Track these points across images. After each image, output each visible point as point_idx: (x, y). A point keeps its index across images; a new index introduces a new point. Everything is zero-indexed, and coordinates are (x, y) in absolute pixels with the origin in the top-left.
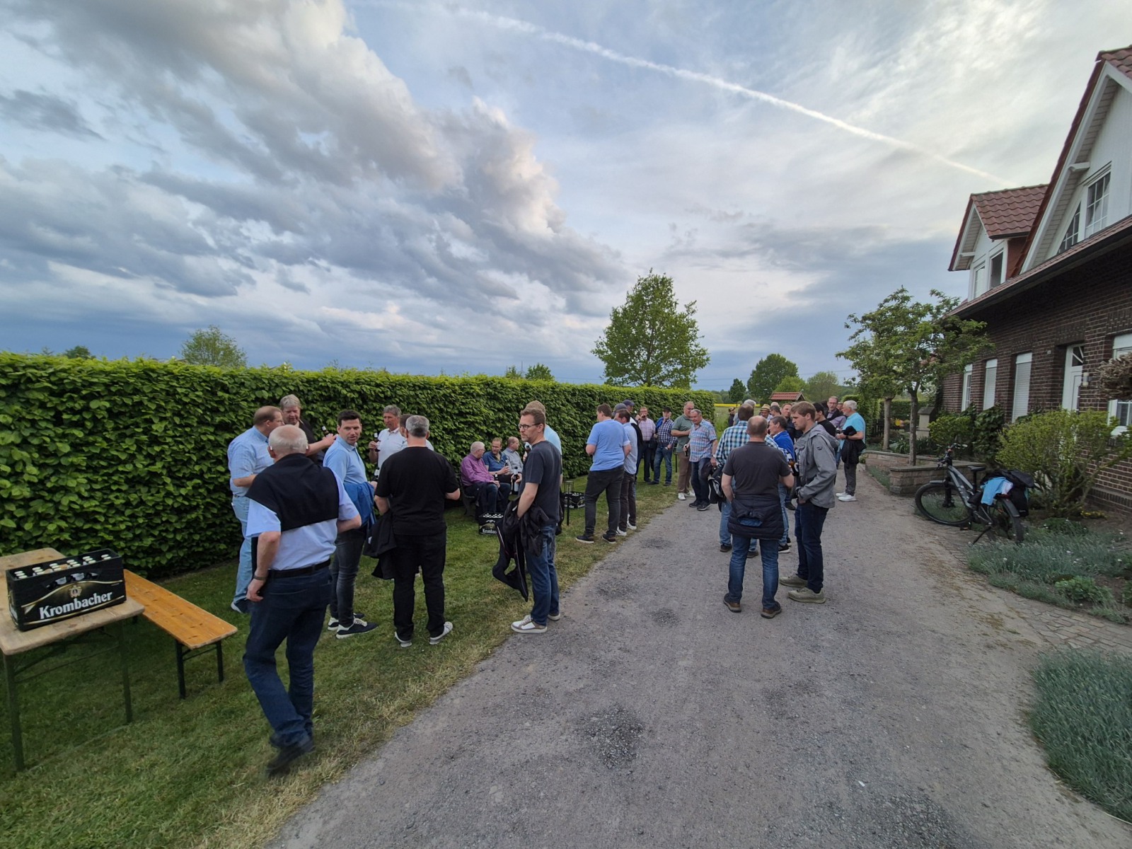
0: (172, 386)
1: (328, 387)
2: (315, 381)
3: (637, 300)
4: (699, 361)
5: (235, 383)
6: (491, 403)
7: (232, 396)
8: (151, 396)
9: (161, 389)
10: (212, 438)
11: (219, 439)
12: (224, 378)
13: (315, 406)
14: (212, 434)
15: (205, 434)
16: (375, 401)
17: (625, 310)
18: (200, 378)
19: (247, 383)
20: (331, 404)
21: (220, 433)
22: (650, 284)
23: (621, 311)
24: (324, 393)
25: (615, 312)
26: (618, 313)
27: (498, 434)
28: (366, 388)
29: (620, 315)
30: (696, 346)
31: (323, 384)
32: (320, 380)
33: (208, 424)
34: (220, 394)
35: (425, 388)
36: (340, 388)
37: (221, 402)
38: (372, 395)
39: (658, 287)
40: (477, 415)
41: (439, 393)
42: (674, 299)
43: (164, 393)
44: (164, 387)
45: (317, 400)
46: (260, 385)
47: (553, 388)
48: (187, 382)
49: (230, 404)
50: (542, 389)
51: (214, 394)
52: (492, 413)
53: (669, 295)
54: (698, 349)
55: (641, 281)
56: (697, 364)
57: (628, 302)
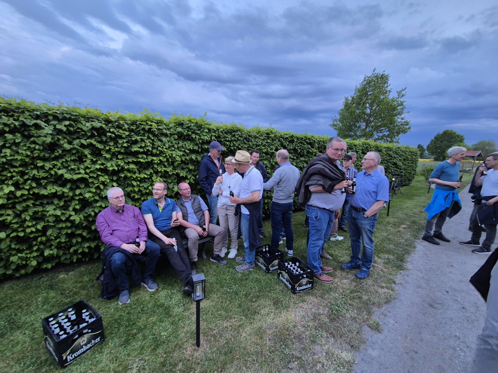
3: (362, 91)
6: (183, 144)
17: (353, 98)
23: (350, 99)
26: (349, 100)
30: (402, 119)
39: (378, 81)
53: (386, 86)
54: (404, 121)
55: (367, 78)
56: (400, 131)
57: (356, 94)
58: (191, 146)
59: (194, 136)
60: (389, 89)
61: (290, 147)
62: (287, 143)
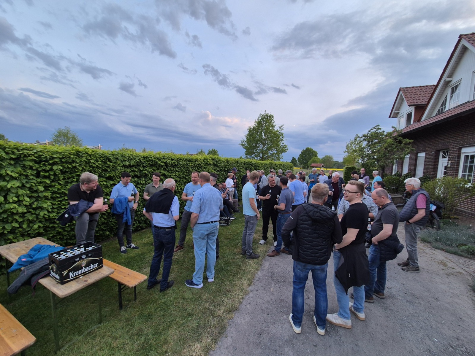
0: (88, 159)
1: (152, 160)
2: (147, 157)
3: (259, 123)
4: (283, 150)
5: (114, 158)
6: (215, 168)
7: (113, 164)
8: (80, 164)
9: (84, 161)
10: (105, 183)
11: (108, 184)
12: (110, 156)
13: (147, 169)
14: (105, 181)
15: (102, 182)
16: (171, 167)
17: (254, 127)
18: (100, 155)
19: (120, 158)
20: (153, 168)
21: (108, 181)
22: (265, 117)
23: (252, 128)
24: (151, 163)
25: (250, 128)
28: (168, 161)
29: (252, 130)
30: (283, 144)
31: (151, 159)
32: (149, 157)
33: (103, 177)
34: (108, 163)
35: (190, 161)
36: (157, 161)
37: (108, 167)
38: (170, 164)
39: (268, 118)
41: (196, 163)
42: (274, 124)
43: (85, 162)
44: (85, 160)
45: (147, 166)
46: (125, 159)
47: (237, 161)
48: (94, 157)
49: (113, 168)
50: (233, 162)
51: (106, 163)
53: (272, 122)
54: (284, 145)
55: (261, 116)
56: (283, 151)
57: (255, 124)
58: (218, 169)
59: (218, 164)
61: (245, 167)
62: (243, 165)
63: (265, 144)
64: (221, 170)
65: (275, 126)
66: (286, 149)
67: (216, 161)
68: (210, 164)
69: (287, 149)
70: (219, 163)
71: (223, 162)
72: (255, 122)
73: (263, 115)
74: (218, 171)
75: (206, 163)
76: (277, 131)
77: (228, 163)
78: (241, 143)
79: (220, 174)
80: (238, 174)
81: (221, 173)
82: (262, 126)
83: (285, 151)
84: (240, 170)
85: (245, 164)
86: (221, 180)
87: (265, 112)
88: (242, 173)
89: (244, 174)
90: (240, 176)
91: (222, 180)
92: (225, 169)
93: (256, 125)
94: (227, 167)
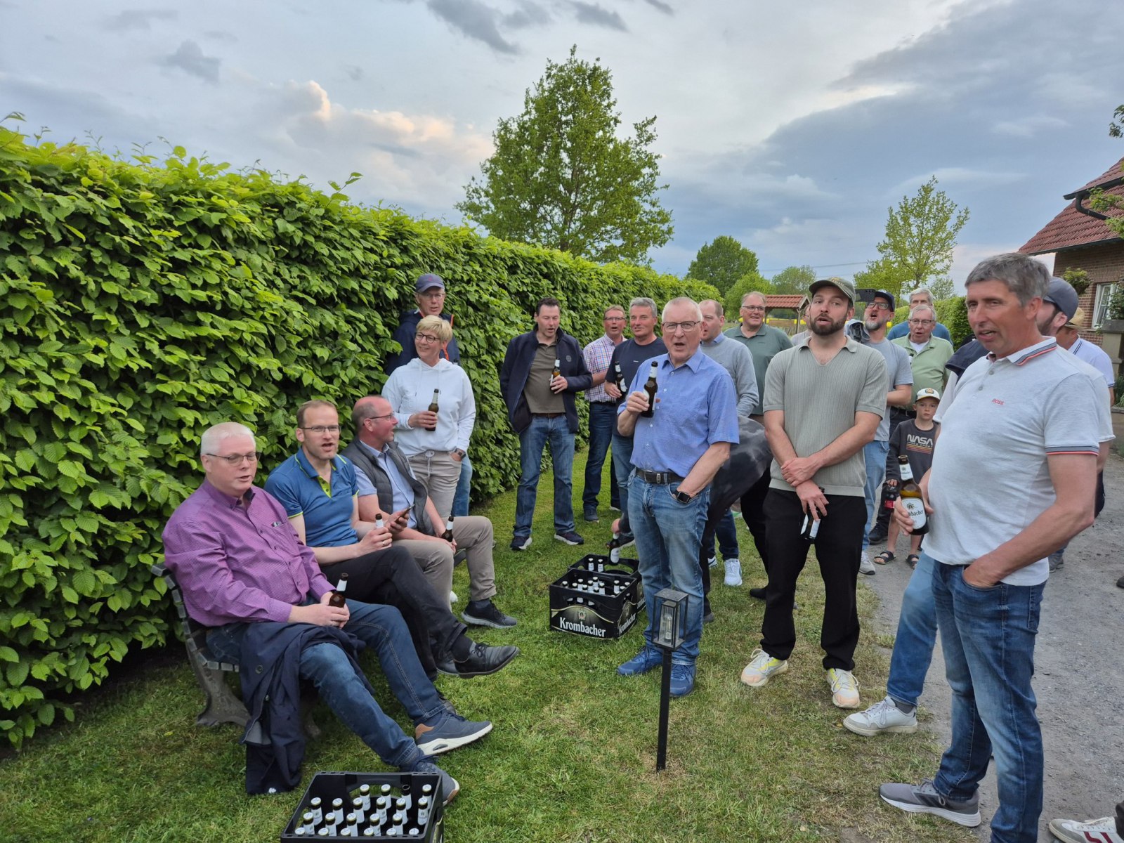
3: (545, 106)
4: (654, 232)
6: (291, 274)
17: (522, 127)
23: (514, 127)
26: (510, 131)
27: (320, 385)
29: (512, 136)
30: (653, 204)
39: (584, 85)
40: (242, 314)
52: (296, 308)
53: (605, 103)
54: (655, 209)
55: (554, 71)
56: (650, 238)
57: (528, 113)
58: (317, 283)
59: (323, 249)
60: (614, 115)
61: (514, 286)
62: (505, 275)
63: (574, 207)
64: (349, 298)
65: (616, 121)
66: (664, 227)
67: (305, 223)
68: (244, 241)
69: (669, 231)
70: (328, 242)
71: (367, 232)
72: (527, 103)
73: (561, 69)
74: (325, 302)
75: (198, 224)
76: (626, 147)
77: (405, 250)
78: (463, 199)
79: (345, 327)
80: (476, 331)
81: (349, 320)
82: (561, 123)
83: (660, 240)
84: (486, 305)
85: (513, 270)
86: (352, 372)
87: (573, 52)
88: (498, 324)
89: (514, 332)
90: (491, 348)
91: (361, 376)
92: (378, 294)
93: (534, 114)
94: (401, 275)
